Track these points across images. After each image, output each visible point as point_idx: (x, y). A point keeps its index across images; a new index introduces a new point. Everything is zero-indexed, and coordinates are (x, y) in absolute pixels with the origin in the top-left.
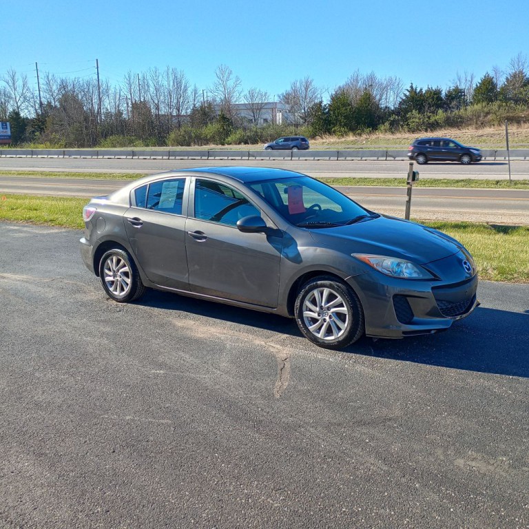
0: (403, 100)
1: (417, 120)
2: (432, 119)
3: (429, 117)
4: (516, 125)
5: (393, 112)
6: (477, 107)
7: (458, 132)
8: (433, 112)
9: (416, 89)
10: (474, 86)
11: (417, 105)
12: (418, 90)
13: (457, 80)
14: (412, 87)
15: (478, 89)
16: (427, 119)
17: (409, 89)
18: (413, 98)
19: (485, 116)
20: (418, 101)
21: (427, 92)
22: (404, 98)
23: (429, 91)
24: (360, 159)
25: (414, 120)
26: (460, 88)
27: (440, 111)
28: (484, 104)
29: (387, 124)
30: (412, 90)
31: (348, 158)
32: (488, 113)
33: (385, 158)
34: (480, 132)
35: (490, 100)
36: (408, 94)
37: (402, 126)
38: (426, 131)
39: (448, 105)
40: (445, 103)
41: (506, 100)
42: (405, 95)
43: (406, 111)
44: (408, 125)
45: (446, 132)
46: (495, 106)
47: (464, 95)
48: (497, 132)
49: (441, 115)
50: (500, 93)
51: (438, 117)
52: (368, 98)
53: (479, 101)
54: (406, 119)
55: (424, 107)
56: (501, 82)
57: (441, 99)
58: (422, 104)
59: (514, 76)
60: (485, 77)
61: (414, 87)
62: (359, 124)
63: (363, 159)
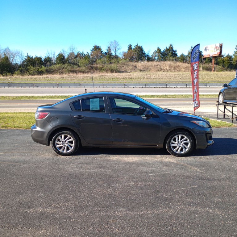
0: (24, 61)
1: (33, 70)
2: (40, 70)
3: (38, 69)
4: (75, 73)
5: (20, 66)
6: (58, 66)
7: (52, 75)
8: (40, 67)
9: (30, 56)
10: (56, 57)
11: (32, 63)
12: (31, 57)
13: (48, 54)
14: (28, 55)
15: (57, 58)
16: (37, 70)
17: (27, 56)
18: (29, 60)
19: (62, 70)
20: (32, 61)
21: (35, 58)
22: (25, 60)
23: (36, 58)
24: (21, 87)
25: (31, 70)
26: (50, 57)
27: (43, 67)
28: (61, 64)
29: (19, 71)
30: (28, 57)
31: (14, 87)
32: (63, 68)
33: (33, 87)
34: (62, 76)
35: (64, 63)
36: (26, 58)
37: (26, 72)
38: (38, 75)
39: (46, 64)
40: (44, 63)
41: (70, 63)
42: (25, 59)
43: (27, 66)
44: (29, 72)
45: (47, 76)
46: (66, 65)
47: (52, 60)
48: (69, 76)
49: (43, 68)
50: (66, 60)
51: (42, 69)
52: (6, 59)
53: (59, 63)
54: (27, 70)
55: (35, 64)
56: (66, 56)
57: (42, 61)
58: (34, 63)
59: (71, 54)
60: (60, 53)
61: (29, 55)
62: (4, 71)
63: (22, 87)
